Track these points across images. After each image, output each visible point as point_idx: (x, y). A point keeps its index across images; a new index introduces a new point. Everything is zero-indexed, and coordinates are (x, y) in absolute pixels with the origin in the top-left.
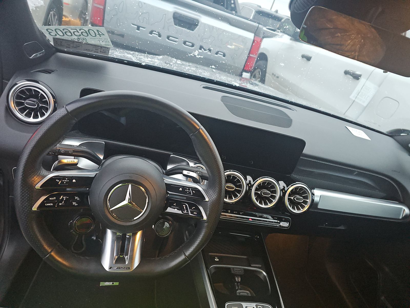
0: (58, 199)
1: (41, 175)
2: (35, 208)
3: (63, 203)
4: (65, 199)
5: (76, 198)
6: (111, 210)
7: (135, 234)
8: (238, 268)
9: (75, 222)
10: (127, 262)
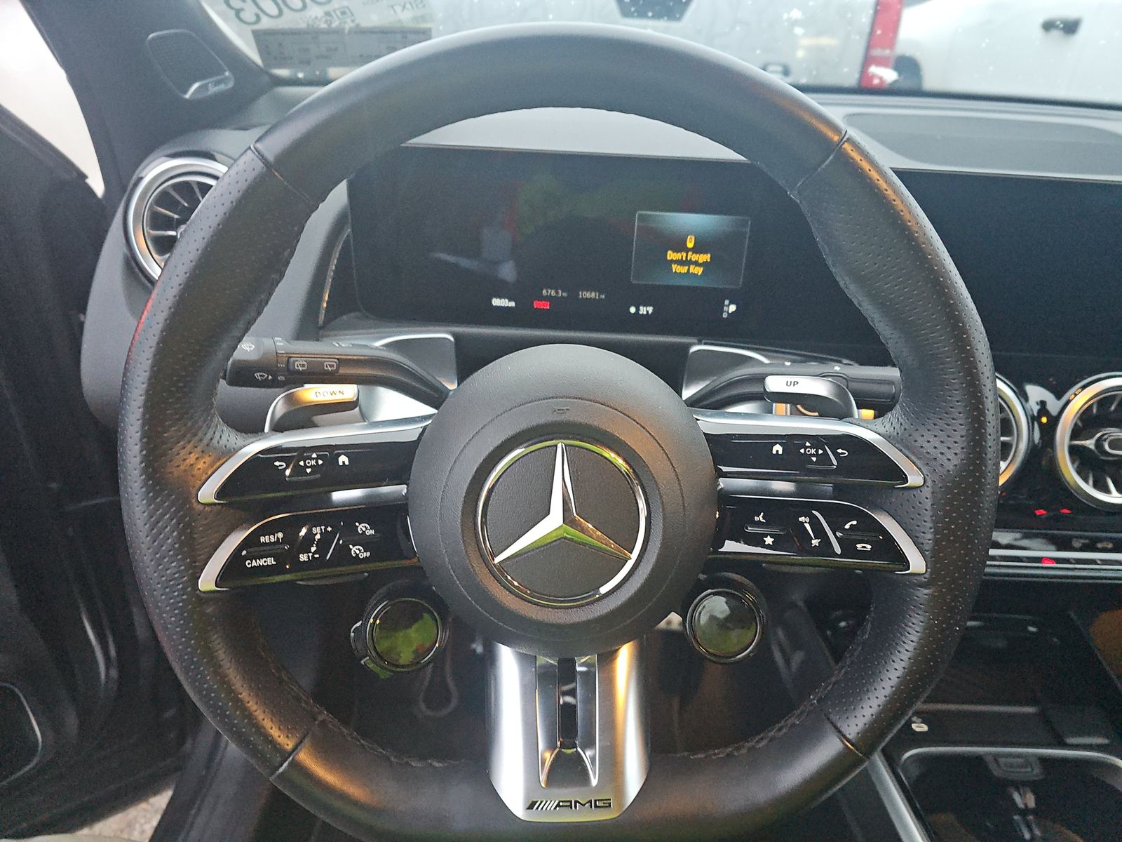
0: (291, 538)
1: (215, 449)
2: (207, 581)
3: (314, 553)
4: (318, 537)
5: (361, 527)
6: (497, 560)
7: (607, 658)
8: (1019, 756)
9: (372, 620)
10: (595, 778)
